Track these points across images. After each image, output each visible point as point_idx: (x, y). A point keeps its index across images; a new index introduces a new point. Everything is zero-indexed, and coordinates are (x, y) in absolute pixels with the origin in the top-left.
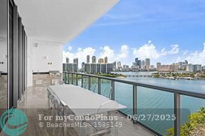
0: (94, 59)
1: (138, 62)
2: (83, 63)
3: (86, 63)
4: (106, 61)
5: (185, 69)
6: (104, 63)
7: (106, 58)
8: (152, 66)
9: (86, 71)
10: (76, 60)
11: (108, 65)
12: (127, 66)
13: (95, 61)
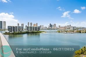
0: (31, 24)
1: (51, 26)
2: (26, 26)
3: (27, 26)
4: (37, 25)
5: (70, 28)
6: (36, 26)
7: (37, 24)
8: (57, 27)
9: (27, 30)
10: (23, 25)
11: (38, 27)
12: (46, 27)
13: (32, 25)
